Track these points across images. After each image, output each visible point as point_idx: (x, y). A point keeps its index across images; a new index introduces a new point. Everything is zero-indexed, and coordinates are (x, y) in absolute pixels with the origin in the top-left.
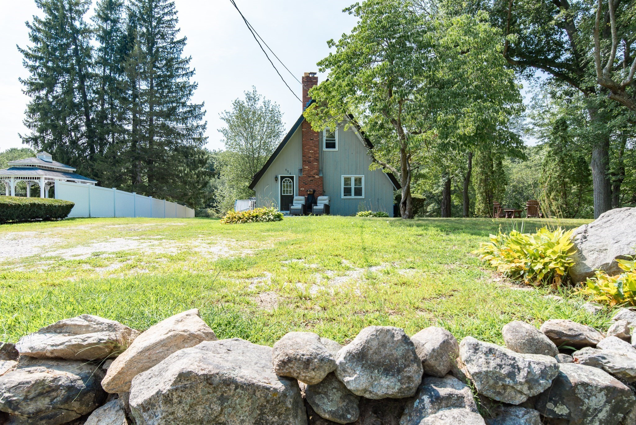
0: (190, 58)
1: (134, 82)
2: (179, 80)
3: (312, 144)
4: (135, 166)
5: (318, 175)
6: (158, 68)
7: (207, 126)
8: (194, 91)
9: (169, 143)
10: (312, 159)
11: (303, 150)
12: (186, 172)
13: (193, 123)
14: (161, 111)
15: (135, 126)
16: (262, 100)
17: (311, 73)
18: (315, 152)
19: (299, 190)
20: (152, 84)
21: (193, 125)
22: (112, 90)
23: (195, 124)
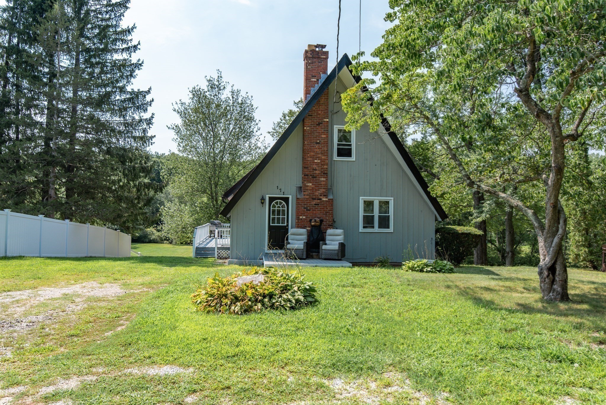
0: (134, 27)
1: (52, 56)
2: (117, 56)
3: (318, 150)
4: (47, 174)
5: (326, 196)
6: (88, 38)
7: (154, 121)
8: (137, 72)
9: (99, 142)
10: (317, 172)
11: (304, 159)
12: (121, 184)
13: (135, 115)
14: (90, 97)
15: (50, 116)
16: (228, 89)
17: (318, 46)
18: (323, 163)
19: (298, 218)
20: (77, 60)
21: (134, 118)
22: (18, 64)
23: (137, 117)
